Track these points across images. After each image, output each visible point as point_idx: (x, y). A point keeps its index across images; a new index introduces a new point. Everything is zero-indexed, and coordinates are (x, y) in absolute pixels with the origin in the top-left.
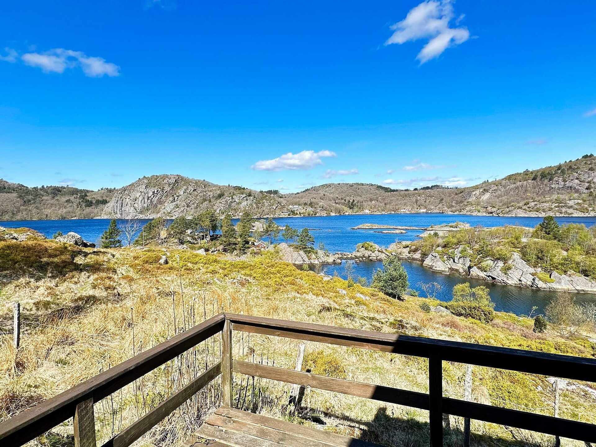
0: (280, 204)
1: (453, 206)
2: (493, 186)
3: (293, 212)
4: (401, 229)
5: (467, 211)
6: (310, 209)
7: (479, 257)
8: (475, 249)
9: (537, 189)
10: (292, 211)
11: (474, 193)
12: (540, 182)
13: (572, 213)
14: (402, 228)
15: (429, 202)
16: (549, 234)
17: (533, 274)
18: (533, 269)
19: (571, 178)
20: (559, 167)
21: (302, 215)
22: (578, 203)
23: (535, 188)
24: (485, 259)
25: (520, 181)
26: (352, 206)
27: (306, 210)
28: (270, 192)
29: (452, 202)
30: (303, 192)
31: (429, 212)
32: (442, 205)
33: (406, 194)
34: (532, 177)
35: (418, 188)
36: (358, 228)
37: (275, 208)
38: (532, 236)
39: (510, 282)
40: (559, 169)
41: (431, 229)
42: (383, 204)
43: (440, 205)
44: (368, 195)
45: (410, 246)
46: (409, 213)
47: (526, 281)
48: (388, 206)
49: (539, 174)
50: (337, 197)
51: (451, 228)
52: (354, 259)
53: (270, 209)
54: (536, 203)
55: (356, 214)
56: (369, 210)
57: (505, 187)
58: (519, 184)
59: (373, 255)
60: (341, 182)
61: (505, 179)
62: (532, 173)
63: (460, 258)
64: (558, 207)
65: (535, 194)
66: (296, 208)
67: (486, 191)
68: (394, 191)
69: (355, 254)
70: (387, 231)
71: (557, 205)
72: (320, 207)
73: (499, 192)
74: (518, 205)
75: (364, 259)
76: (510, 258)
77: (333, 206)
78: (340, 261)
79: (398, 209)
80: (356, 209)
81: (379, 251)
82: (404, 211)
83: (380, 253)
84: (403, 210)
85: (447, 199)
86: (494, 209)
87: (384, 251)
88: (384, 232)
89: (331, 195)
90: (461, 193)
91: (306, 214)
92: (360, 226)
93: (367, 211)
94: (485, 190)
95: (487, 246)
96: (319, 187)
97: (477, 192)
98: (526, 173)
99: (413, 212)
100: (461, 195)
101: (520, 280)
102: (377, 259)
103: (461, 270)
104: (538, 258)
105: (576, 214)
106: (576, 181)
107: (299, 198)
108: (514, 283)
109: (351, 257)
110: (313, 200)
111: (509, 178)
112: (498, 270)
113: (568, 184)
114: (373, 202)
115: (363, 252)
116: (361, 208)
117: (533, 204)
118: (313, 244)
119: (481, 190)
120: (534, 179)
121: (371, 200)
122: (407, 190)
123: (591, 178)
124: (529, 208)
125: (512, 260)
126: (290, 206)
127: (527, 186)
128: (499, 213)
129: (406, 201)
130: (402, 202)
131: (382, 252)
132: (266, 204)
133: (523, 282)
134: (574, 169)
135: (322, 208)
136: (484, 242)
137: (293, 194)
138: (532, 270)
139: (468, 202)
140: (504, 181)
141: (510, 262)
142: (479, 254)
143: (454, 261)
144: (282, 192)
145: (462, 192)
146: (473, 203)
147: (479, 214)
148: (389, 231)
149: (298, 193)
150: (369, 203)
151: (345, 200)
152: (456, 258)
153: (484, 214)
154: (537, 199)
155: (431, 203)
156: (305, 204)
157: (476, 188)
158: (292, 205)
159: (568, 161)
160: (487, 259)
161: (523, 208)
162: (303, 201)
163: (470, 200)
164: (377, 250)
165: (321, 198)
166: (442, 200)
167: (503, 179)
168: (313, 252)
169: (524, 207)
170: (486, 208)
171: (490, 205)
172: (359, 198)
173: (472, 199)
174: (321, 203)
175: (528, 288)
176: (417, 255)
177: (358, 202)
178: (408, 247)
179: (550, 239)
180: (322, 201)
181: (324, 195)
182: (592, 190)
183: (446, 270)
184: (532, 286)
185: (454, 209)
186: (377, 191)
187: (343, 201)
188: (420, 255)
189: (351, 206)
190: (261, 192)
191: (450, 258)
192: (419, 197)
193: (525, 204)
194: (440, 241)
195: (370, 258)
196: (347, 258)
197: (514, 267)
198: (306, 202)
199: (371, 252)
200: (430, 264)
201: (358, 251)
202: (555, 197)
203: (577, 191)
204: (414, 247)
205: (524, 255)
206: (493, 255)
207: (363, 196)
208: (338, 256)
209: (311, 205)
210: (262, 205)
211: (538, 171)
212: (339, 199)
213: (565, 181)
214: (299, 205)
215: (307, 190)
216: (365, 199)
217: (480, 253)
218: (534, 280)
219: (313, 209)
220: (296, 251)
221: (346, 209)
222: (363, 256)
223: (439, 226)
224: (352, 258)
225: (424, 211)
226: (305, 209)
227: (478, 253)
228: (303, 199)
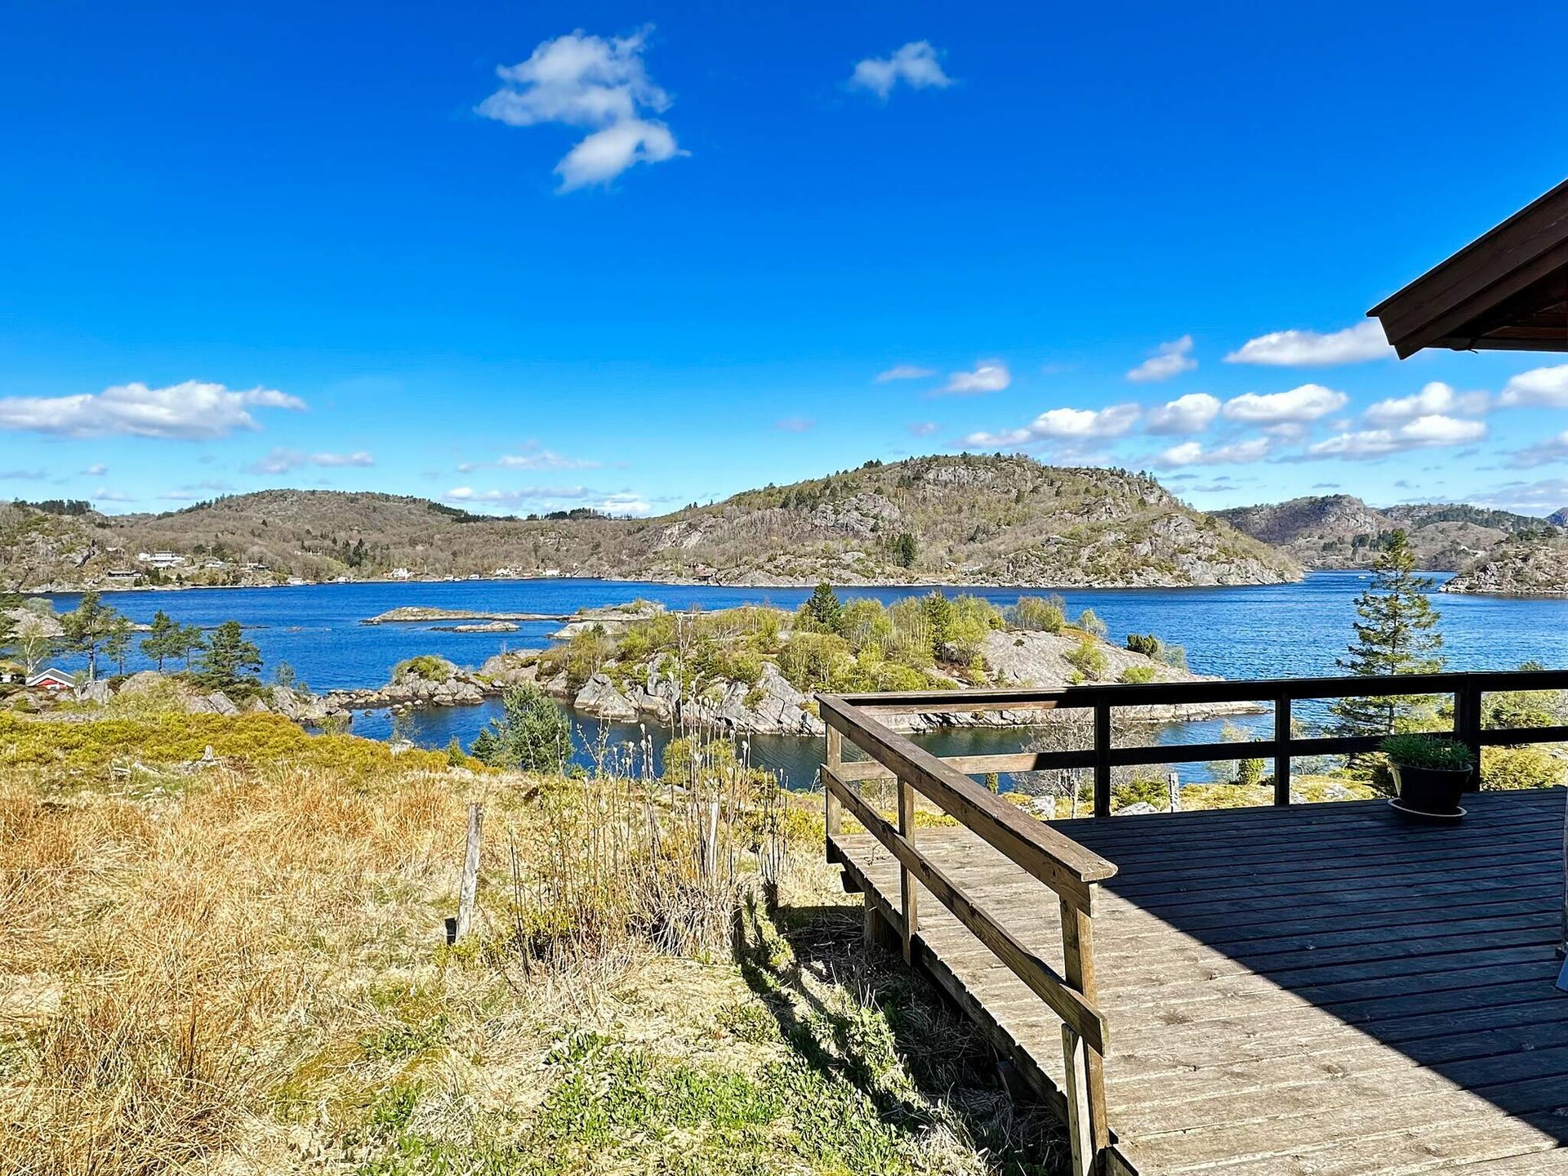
0: (102, 549)
1: (621, 562)
2: (706, 516)
3: (154, 575)
4: (505, 620)
5: (654, 575)
6: (214, 565)
7: (698, 677)
8: (689, 660)
9: (789, 527)
10: (148, 572)
11: (668, 532)
12: (796, 512)
13: (850, 580)
14: (507, 617)
15: (567, 550)
16: (823, 622)
17: (802, 707)
18: (801, 695)
19: (847, 507)
20: (827, 483)
21: (188, 585)
22: (859, 559)
23: (786, 526)
24: (711, 682)
25: (759, 509)
26: (357, 559)
27: (202, 567)
28: (54, 507)
29: (620, 552)
30: (190, 510)
31: (568, 575)
32: (599, 559)
33: (507, 529)
34: (781, 500)
35: (539, 516)
36: (385, 621)
37: (79, 560)
38: (795, 628)
39: (761, 727)
40: (826, 488)
41: (579, 618)
42: (447, 555)
43: (594, 559)
44: (405, 529)
45: (539, 661)
46: (517, 577)
47: (789, 721)
48: (461, 560)
49: (793, 495)
50: (308, 532)
51: (626, 615)
52: (387, 705)
53: (61, 563)
54: (788, 557)
55: (369, 581)
56: (409, 570)
57: (730, 520)
58: (756, 514)
59: (442, 689)
60: (320, 488)
61: (730, 502)
62: (780, 492)
63: (659, 682)
64: (826, 566)
65: (786, 538)
66: (162, 561)
67: (692, 527)
68: (476, 519)
69: (387, 691)
70: (469, 627)
71: (824, 561)
72: (251, 560)
73: (719, 532)
74: (756, 561)
75: (418, 702)
76: (759, 677)
77: (296, 557)
78: (347, 714)
79: (490, 568)
80: (368, 566)
81: (458, 679)
82: (505, 572)
83: (461, 684)
84: (502, 571)
85: (607, 544)
86: (710, 569)
87: (473, 679)
88: (461, 627)
89: (289, 525)
90: (640, 530)
91: (204, 583)
92: (388, 615)
93: (402, 573)
94: (690, 524)
95: (714, 651)
96: (246, 497)
97: (675, 530)
98: (770, 490)
99: (527, 575)
100: (639, 535)
101: (779, 722)
102: (454, 701)
103: (662, 712)
104: (810, 671)
105: (858, 582)
106: (855, 513)
107: (172, 528)
108: (768, 728)
109: (379, 700)
110: (227, 538)
111: (738, 500)
112: (739, 703)
113: (842, 519)
114: (419, 548)
115: (412, 684)
116: (386, 564)
117: (783, 559)
118: (256, 670)
119: (683, 526)
120: (784, 505)
121: (413, 543)
122: (511, 519)
123: (877, 509)
124: (776, 567)
125: (764, 680)
126: (142, 556)
127: (771, 520)
128: (721, 580)
129: (510, 548)
130: (500, 550)
131: (467, 681)
132: (42, 548)
133: (785, 725)
134: (851, 489)
135: (260, 562)
136: (706, 644)
137: (147, 516)
138: (799, 698)
139: (655, 553)
140: (729, 508)
141: (760, 684)
142: (699, 672)
143: (646, 691)
144: (102, 508)
145: (643, 528)
146: (667, 556)
147: (681, 582)
148: (474, 627)
149: (168, 515)
150: (408, 550)
151: (335, 541)
152: (649, 685)
153: (691, 582)
154: (790, 549)
155: (571, 553)
156: (199, 550)
157: (672, 519)
158: (149, 550)
159: (841, 472)
160: (715, 680)
161: (766, 568)
162: (189, 538)
163: (660, 548)
164: (452, 675)
165: (253, 533)
166: (598, 546)
167: (726, 503)
168: (258, 693)
169: (768, 566)
170: (694, 567)
171: (703, 561)
172: (376, 536)
173: (665, 546)
174: (256, 549)
175: (794, 735)
176: (559, 684)
177: (374, 547)
178: (533, 663)
179: (825, 632)
180: (256, 540)
181: (264, 523)
182: (880, 533)
183: (629, 713)
184: (801, 732)
185: (625, 568)
186: (428, 518)
187: (328, 543)
188: (564, 683)
189: (355, 558)
190: (20, 505)
191: (636, 684)
192: (542, 538)
193: (770, 560)
194: (611, 646)
195: (435, 699)
196: (367, 705)
197: (767, 694)
198: (203, 543)
199: (436, 683)
200: (592, 702)
201: (398, 683)
202: (821, 545)
203: (857, 534)
204: (550, 663)
205: (785, 667)
206: (726, 672)
207: (389, 530)
208: (337, 699)
209: (219, 551)
210: (23, 551)
211: (791, 488)
212: (315, 538)
213: (837, 512)
214: (177, 552)
215: (201, 506)
216: (395, 539)
217: (700, 668)
218: (803, 717)
219: (227, 566)
220: (198, 695)
221: (337, 565)
222: (414, 694)
223: (598, 610)
224: (381, 704)
225: (556, 572)
226: (197, 565)
227: (695, 668)
228: (190, 535)
